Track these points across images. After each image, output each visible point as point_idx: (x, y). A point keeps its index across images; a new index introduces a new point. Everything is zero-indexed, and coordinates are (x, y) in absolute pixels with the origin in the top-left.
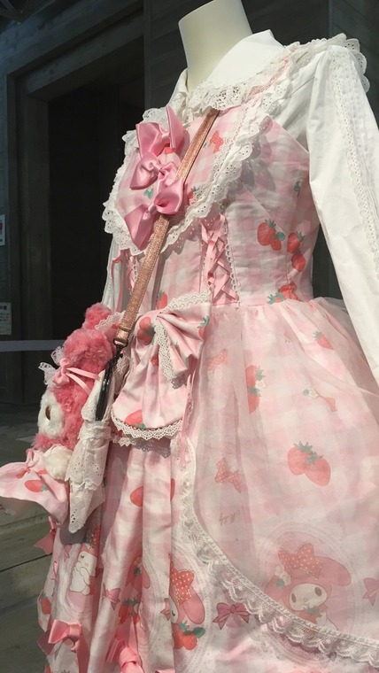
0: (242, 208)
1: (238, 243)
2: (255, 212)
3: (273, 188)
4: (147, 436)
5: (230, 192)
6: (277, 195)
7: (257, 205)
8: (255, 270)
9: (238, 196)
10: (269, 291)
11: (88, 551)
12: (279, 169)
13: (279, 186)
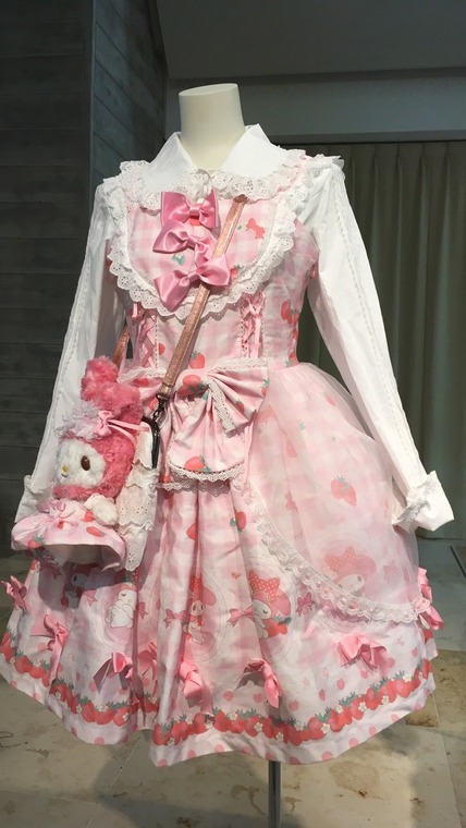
0: (276, 288)
1: (271, 317)
2: (283, 292)
3: (293, 274)
4: (212, 478)
5: (272, 275)
6: (295, 279)
7: (284, 286)
8: (278, 340)
9: (274, 279)
10: (285, 358)
11: (129, 588)
12: (300, 260)
13: (298, 273)
